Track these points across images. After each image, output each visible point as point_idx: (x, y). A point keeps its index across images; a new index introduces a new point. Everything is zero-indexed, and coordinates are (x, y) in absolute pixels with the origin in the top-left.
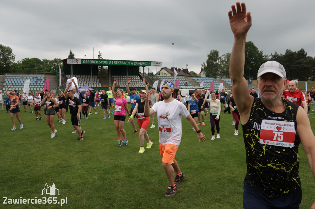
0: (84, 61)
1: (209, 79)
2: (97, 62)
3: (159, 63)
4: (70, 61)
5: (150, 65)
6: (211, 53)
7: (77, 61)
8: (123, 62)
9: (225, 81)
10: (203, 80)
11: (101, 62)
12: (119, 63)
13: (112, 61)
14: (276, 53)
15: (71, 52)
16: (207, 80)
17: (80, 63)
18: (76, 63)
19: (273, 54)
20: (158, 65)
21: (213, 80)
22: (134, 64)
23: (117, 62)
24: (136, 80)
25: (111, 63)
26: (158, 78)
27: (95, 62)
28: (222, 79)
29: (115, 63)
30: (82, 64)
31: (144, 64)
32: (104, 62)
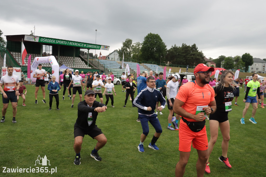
0: (42, 39)
1: (135, 63)
2: (54, 41)
4: (28, 38)
5: (99, 49)
6: (126, 41)
7: (34, 39)
8: (78, 44)
9: (147, 66)
10: (131, 64)
11: (57, 41)
12: (74, 44)
13: (68, 42)
14: (175, 45)
16: (134, 65)
17: (37, 40)
18: (34, 41)
19: (174, 46)
20: (106, 48)
22: (87, 47)
23: (72, 43)
24: (79, 61)
25: (67, 43)
26: (96, 61)
27: (52, 41)
28: (145, 64)
29: (70, 43)
30: (40, 42)
31: (95, 47)
32: (61, 42)
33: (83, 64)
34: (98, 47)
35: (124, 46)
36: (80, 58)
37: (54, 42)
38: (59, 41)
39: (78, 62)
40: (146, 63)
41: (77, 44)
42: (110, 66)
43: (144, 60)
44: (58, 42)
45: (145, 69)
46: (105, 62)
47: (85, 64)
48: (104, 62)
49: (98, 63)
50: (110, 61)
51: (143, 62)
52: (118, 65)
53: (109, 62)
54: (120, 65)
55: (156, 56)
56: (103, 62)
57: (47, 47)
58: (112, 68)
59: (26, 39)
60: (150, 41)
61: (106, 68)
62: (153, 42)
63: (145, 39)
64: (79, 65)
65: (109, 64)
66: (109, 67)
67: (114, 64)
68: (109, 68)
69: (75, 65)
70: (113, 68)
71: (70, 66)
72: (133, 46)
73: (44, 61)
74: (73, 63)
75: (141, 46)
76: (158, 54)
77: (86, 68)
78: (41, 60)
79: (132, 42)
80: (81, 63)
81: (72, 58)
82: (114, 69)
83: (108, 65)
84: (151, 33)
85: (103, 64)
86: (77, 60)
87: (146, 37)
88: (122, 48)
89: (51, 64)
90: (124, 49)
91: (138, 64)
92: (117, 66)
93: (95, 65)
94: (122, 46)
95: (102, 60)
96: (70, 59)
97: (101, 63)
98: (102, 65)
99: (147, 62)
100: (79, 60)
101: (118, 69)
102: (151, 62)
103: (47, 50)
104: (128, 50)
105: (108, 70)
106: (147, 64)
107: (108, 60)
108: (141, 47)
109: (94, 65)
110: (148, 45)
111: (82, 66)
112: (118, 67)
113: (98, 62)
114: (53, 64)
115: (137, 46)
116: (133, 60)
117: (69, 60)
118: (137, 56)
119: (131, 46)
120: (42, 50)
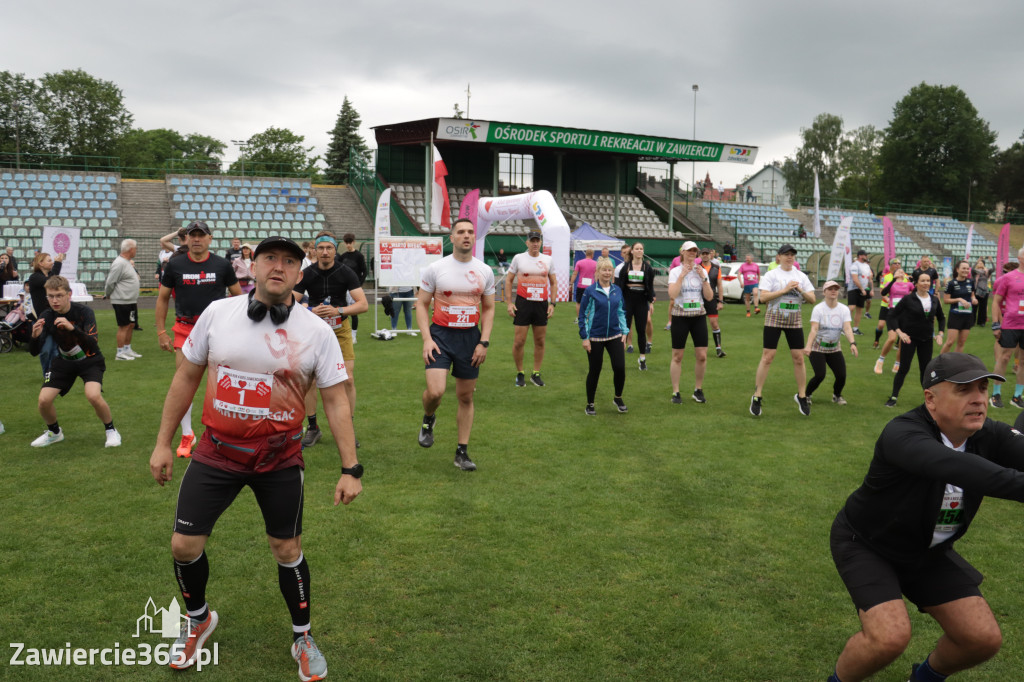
0: (499, 132)
1: (859, 215)
2: (543, 136)
3: (749, 151)
4: (450, 130)
5: (717, 159)
6: (815, 126)
7: (472, 131)
8: (633, 143)
9: (909, 223)
11: (556, 136)
12: (619, 143)
13: (597, 137)
15: (346, 106)
17: (482, 136)
18: (469, 138)
20: (744, 156)
21: (874, 220)
22: (668, 152)
23: (610, 142)
24: (634, 210)
25: (592, 142)
26: (702, 208)
27: (536, 135)
28: (898, 217)
29: (603, 142)
30: (490, 141)
31: (700, 151)
32: (567, 137)
33: (649, 220)
34: (712, 151)
35: (807, 146)
36: (637, 199)
37: (540, 139)
38: (561, 136)
39: (630, 212)
40: (904, 210)
41: (629, 144)
42: (757, 225)
43: (892, 201)
44: (559, 138)
45: (904, 239)
46: (737, 210)
47: (657, 220)
48: (734, 212)
49: (710, 215)
50: (757, 208)
51: (895, 210)
52: (790, 221)
53: (751, 213)
54: (796, 221)
55: (947, 180)
56: (728, 211)
57: (513, 160)
58: (765, 236)
59: (443, 133)
60: (920, 119)
61: (739, 235)
62: (931, 122)
63: (896, 112)
64: (635, 223)
65: (751, 219)
66: (753, 229)
67: (774, 220)
68: (753, 236)
69: (619, 225)
70: (771, 236)
71: (608, 229)
72: (847, 143)
73: (512, 212)
74: (612, 218)
75: (878, 144)
76: (959, 173)
77: (664, 235)
78: (502, 210)
79: (842, 127)
80: (642, 219)
81: (609, 198)
82: (774, 239)
83: (751, 225)
84: (923, 85)
85: (729, 221)
86: (626, 205)
87: (901, 101)
88: (800, 154)
89: (539, 222)
90: (808, 160)
91: (873, 216)
92: (785, 227)
93: (697, 222)
94: (801, 146)
95: (723, 205)
96: (602, 202)
97: (721, 217)
98: (724, 224)
99: (906, 207)
100: (633, 206)
101: (789, 237)
102: (927, 209)
103: (513, 171)
104: (826, 160)
105: (751, 243)
106: (911, 218)
107: (747, 203)
108: (882, 149)
109: (693, 224)
110: (910, 138)
111: (646, 230)
112: (788, 231)
113: (708, 211)
114: (546, 225)
115: (864, 142)
116: (845, 203)
117: (598, 208)
118: (863, 183)
119: (838, 143)
120: (498, 172)
